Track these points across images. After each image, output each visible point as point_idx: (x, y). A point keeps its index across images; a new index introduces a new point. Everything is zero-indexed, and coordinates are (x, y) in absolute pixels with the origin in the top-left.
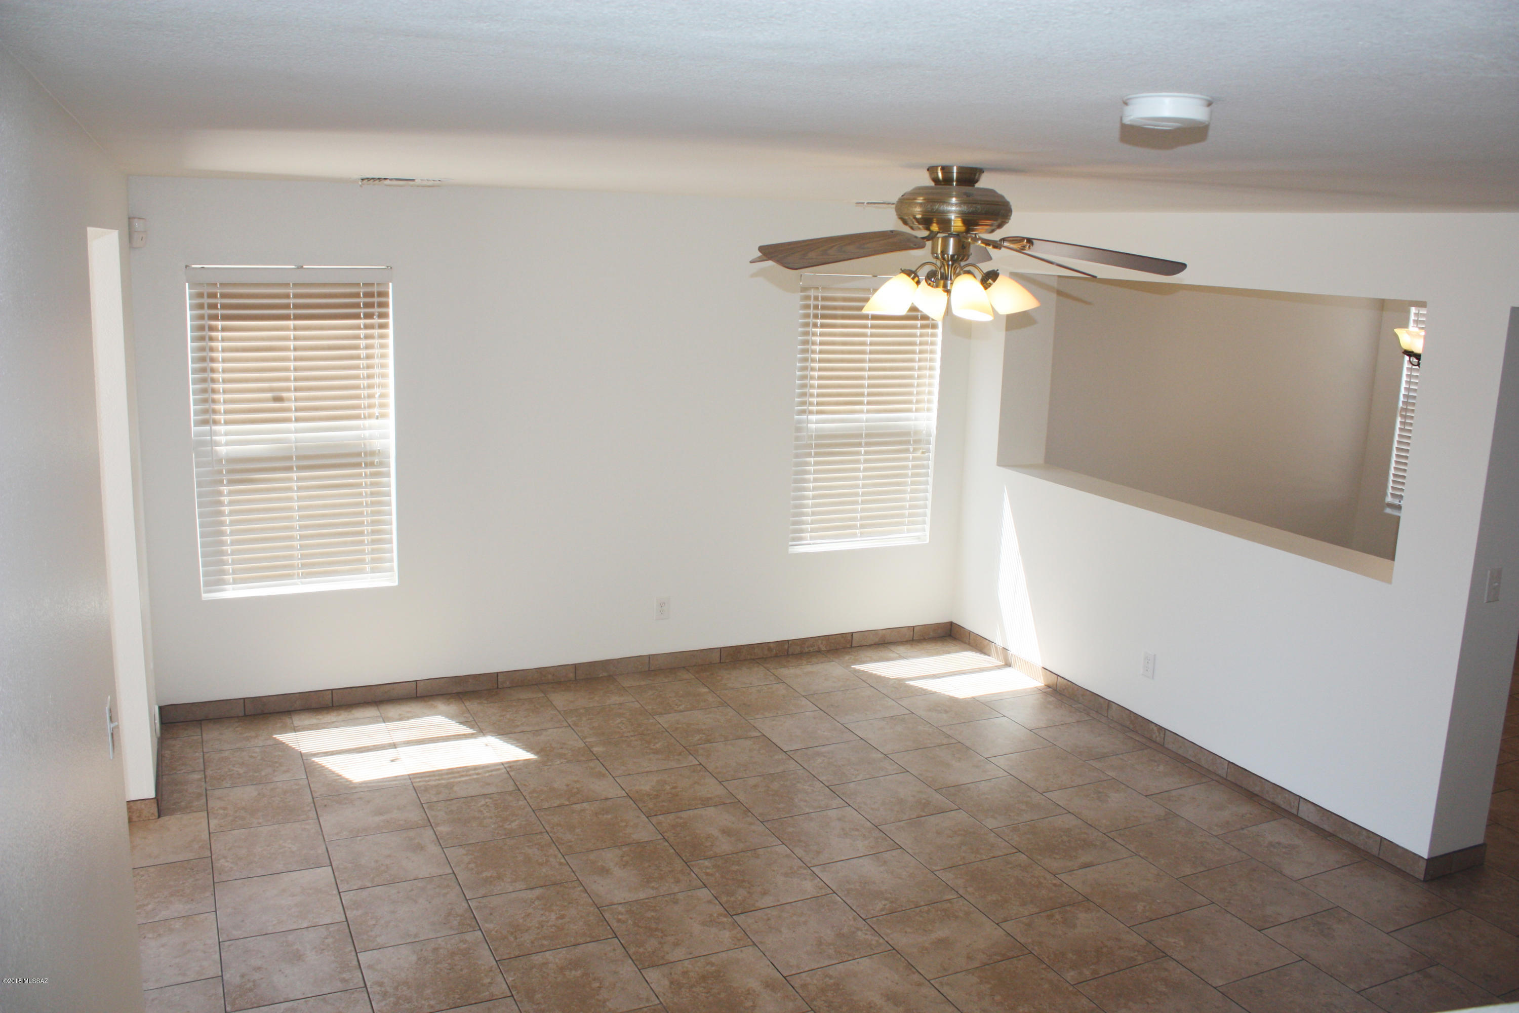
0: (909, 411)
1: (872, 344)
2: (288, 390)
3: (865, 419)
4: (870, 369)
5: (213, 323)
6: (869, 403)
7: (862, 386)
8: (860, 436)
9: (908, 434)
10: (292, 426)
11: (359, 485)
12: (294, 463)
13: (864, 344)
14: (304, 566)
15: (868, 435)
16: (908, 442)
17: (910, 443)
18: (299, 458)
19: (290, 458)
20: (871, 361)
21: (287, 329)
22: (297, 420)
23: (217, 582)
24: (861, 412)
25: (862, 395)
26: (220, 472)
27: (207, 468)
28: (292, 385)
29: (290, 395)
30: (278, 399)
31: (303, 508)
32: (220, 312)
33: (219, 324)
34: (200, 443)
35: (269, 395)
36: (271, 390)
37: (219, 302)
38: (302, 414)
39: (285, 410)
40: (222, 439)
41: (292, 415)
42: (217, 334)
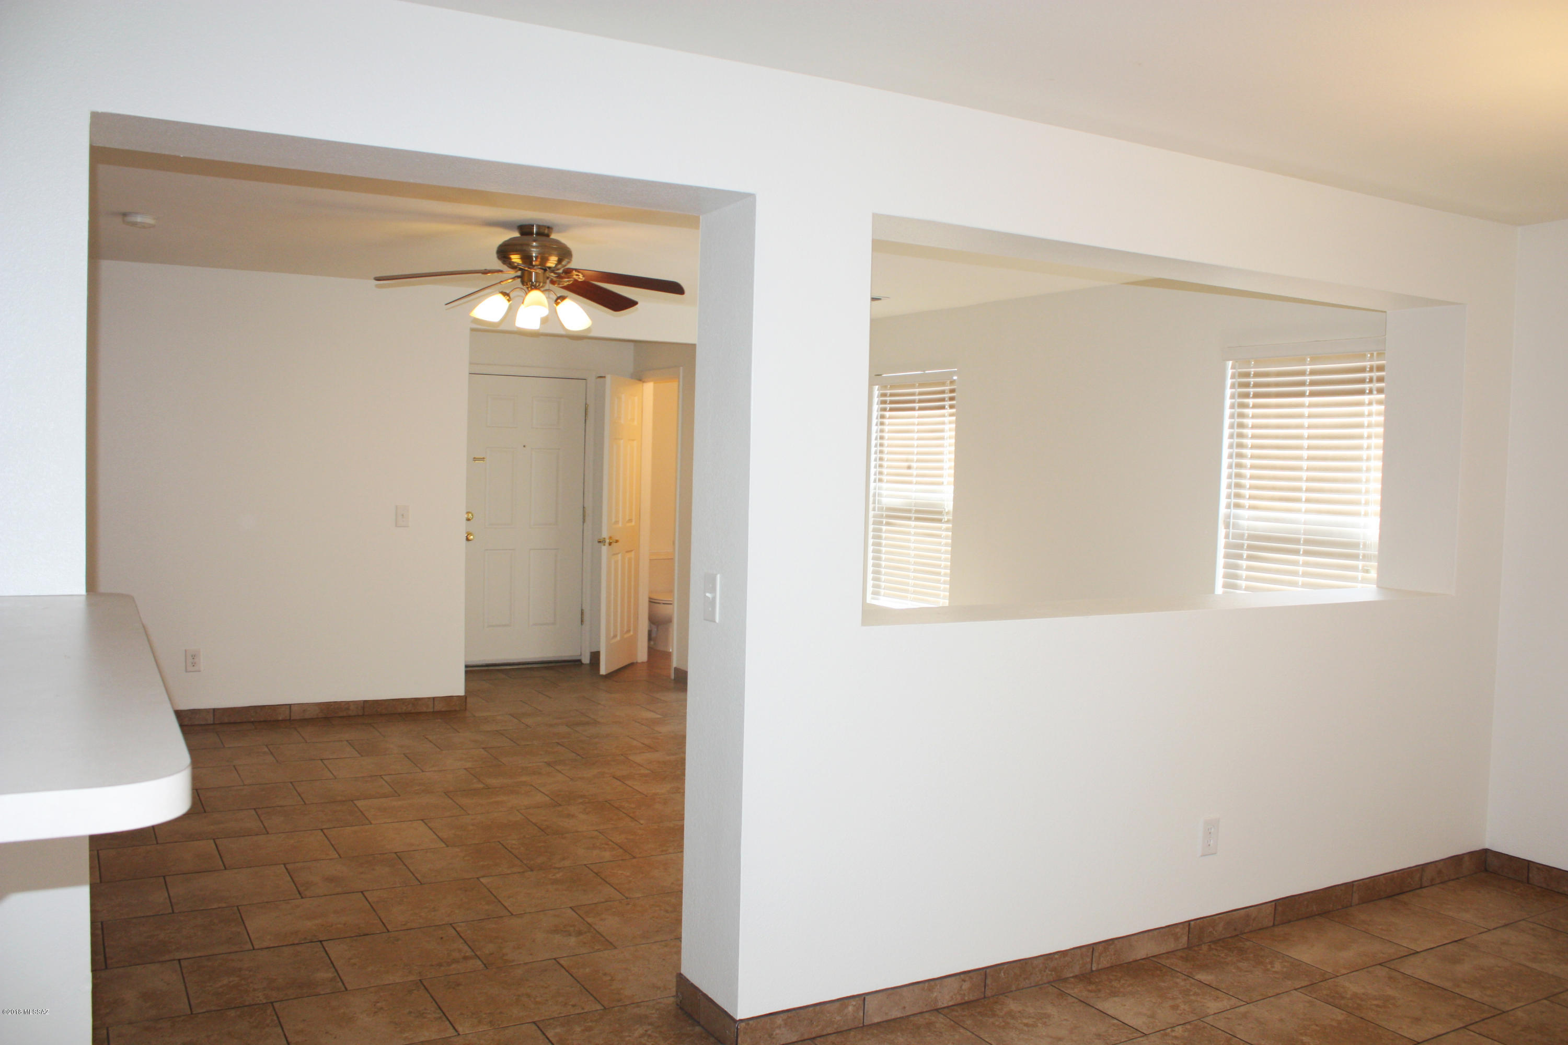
0: (1357, 514)
1: (1310, 427)
2: (913, 461)
3: (1303, 521)
4: (1310, 458)
6: (1308, 501)
7: (1299, 479)
8: (1297, 541)
9: (1356, 545)
10: (914, 487)
11: (938, 536)
12: (913, 515)
13: (1300, 427)
14: (914, 592)
15: (1307, 542)
16: (1355, 557)
17: (1359, 557)
18: (917, 511)
19: (909, 511)
20: (1310, 448)
21: (914, 417)
22: (917, 483)
23: (876, 594)
24: (1298, 511)
25: (1299, 489)
26: (882, 516)
27: (876, 512)
28: (915, 457)
29: (914, 465)
30: (909, 468)
31: (915, 549)
32: (888, 406)
33: (887, 414)
34: (874, 495)
35: (906, 464)
36: (907, 461)
37: (888, 399)
38: (919, 479)
39: (911, 475)
40: (884, 493)
41: (914, 479)
42: (886, 421)
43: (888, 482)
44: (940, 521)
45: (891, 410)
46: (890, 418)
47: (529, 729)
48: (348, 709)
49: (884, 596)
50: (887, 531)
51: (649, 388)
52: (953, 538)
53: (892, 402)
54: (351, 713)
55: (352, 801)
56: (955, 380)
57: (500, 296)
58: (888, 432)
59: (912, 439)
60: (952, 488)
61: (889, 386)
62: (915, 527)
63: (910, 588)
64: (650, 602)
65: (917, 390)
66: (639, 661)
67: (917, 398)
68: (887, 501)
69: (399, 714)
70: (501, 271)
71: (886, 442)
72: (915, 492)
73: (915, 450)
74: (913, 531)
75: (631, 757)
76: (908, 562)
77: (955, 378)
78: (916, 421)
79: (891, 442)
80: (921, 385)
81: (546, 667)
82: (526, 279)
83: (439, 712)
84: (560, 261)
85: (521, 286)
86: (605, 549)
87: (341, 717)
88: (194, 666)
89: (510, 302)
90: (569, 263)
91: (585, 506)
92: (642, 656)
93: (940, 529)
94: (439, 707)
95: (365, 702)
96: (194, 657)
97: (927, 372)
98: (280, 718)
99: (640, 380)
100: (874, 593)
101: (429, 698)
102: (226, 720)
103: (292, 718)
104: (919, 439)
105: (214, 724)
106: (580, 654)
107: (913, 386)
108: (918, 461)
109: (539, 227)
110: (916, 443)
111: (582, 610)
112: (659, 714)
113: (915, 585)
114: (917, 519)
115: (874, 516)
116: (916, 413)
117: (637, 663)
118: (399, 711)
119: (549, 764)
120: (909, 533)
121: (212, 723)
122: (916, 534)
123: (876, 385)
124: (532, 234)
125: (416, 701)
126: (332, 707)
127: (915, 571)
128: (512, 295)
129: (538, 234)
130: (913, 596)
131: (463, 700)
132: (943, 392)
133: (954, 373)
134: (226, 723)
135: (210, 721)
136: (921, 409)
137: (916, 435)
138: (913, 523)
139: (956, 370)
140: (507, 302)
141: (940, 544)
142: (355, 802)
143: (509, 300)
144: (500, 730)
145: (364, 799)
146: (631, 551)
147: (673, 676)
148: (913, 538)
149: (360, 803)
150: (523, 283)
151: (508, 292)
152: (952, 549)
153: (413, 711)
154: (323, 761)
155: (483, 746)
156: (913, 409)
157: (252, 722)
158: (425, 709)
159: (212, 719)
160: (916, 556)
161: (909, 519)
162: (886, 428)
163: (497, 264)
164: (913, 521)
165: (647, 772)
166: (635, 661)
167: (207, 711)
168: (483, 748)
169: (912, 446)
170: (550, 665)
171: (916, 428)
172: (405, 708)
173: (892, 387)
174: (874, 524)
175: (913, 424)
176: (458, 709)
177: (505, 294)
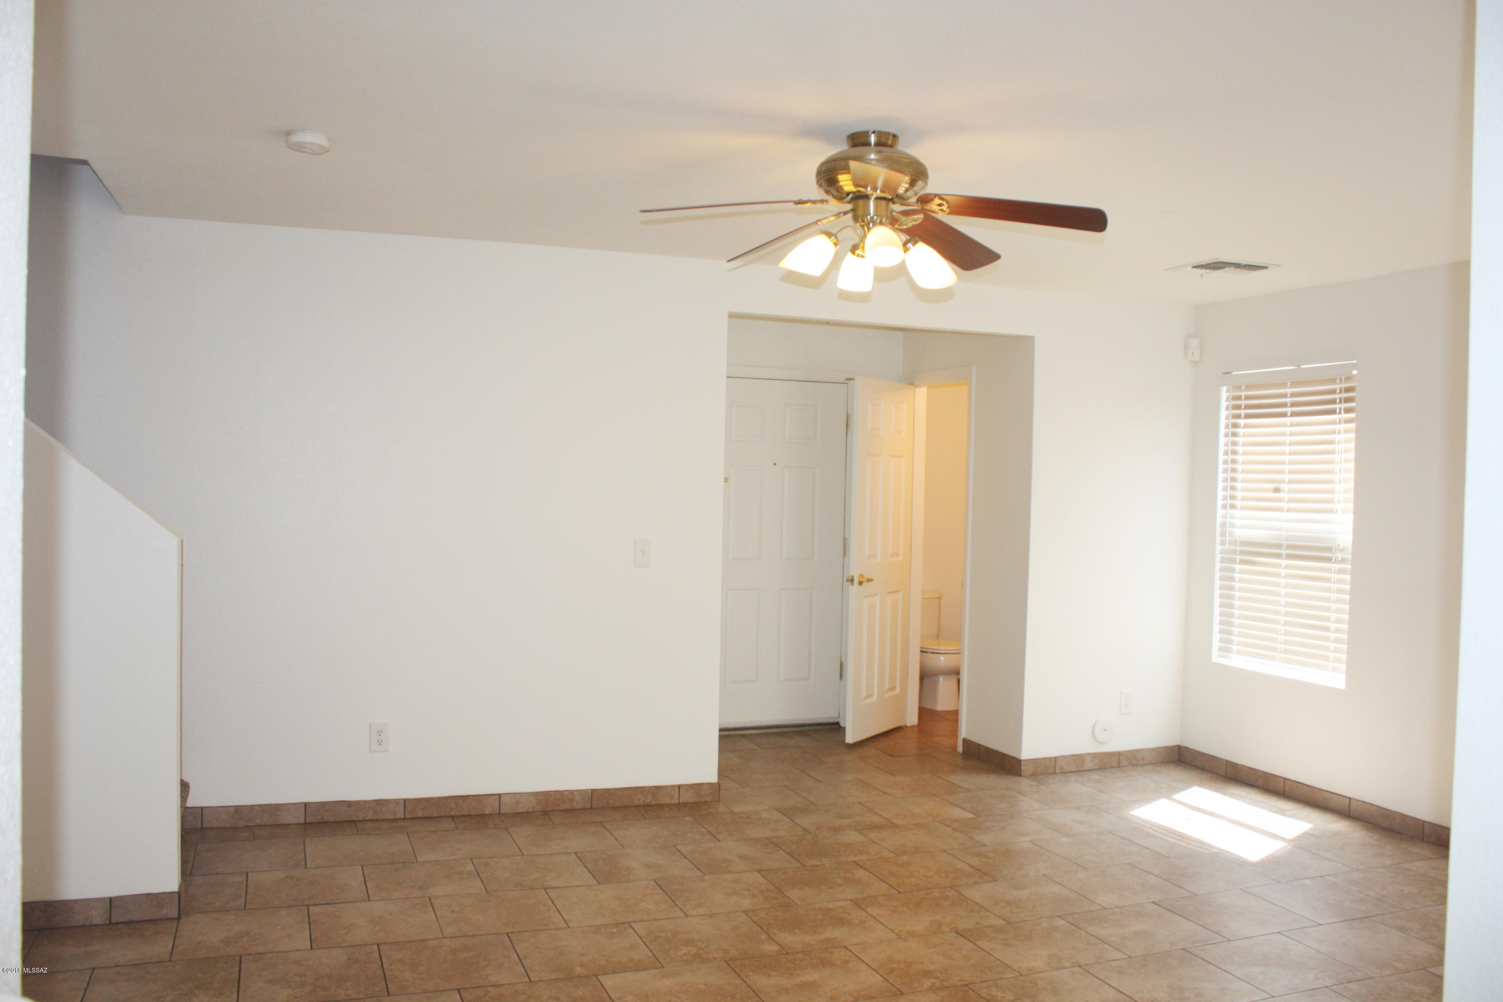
2: (1283, 482)
5: (1238, 421)
10: (1284, 515)
11: (1327, 580)
12: (1284, 552)
14: (1286, 651)
18: (1289, 547)
19: (1279, 546)
21: (1284, 425)
22: (1289, 510)
23: (1225, 650)
26: (1235, 552)
27: (1227, 547)
28: (1286, 477)
29: (1285, 487)
30: (1277, 490)
31: (1287, 595)
32: (1243, 412)
33: (1242, 422)
34: (1223, 525)
35: (1272, 486)
36: (1273, 481)
37: (1243, 403)
38: (1292, 505)
39: (1281, 500)
40: (1238, 522)
41: (1285, 506)
42: (1240, 431)
43: (1242, 508)
44: (1328, 560)
45: (1247, 416)
46: (1245, 426)
47: (809, 837)
48: (571, 800)
49: (1237, 653)
50: (1241, 572)
51: (922, 393)
52: (1353, 583)
53: (1247, 407)
54: (575, 805)
55: (596, 976)
56: (1354, 375)
57: (824, 238)
58: (1243, 445)
59: (1283, 453)
60: (1350, 517)
61: (1244, 387)
62: (1287, 567)
63: (1279, 646)
64: (921, 651)
65: (1289, 391)
66: (909, 724)
67: (1289, 400)
68: (1241, 533)
69: (636, 806)
70: (826, 201)
71: (1239, 458)
72: (1287, 521)
73: (1287, 468)
74: (1283, 572)
75: (966, 892)
76: (1277, 612)
77: (1355, 372)
78: (1288, 430)
79: (1246, 458)
80: (1294, 384)
81: (798, 732)
82: (860, 213)
83: (685, 805)
84: (912, 183)
85: (851, 223)
86: (854, 589)
87: (563, 811)
88: (380, 744)
89: (838, 247)
90: (924, 188)
91: (846, 537)
92: (912, 719)
93: (1329, 570)
94: (687, 797)
95: (594, 791)
96: (380, 733)
97: (1302, 367)
98: (487, 812)
99: (912, 384)
100: (1221, 649)
101: (673, 786)
102: (420, 814)
103: (502, 812)
104: (1291, 453)
105: (404, 819)
106: (838, 715)
107: (1283, 385)
108: (1291, 482)
109: (879, 134)
110: (1287, 458)
111: (841, 662)
112: (969, 812)
113: (1286, 642)
114: (1289, 557)
115: (1222, 552)
116: (1288, 420)
117: (906, 726)
118: (636, 802)
119: (856, 903)
120: (1278, 575)
121: (403, 817)
122: (1287, 576)
123: (1224, 385)
124: (868, 144)
125: (657, 790)
126: (552, 798)
127: (1287, 624)
128: (840, 236)
129: (878, 144)
130: (1283, 656)
131: (715, 788)
132: (1333, 392)
133: (1354, 366)
134: (420, 818)
135: (400, 815)
136: (1294, 414)
137: (1287, 449)
138: (1284, 562)
139: (1355, 362)
140: (833, 246)
141: (1329, 590)
142: (601, 978)
143: (836, 244)
144: (771, 837)
145: (614, 972)
146: (898, 591)
147: (960, 749)
148: (1283, 581)
149: (608, 981)
150: (856, 219)
151: (834, 232)
152: (1350, 598)
153: (653, 803)
154: (547, 890)
155: (757, 867)
156: (1284, 415)
157: (452, 817)
158: (668, 801)
159: (402, 813)
160: (1287, 604)
161: (1279, 556)
162: (1240, 440)
163: (817, 193)
164: (1284, 559)
165: (1001, 922)
166: (903, 725)
167: (397, 801)
168: (758, 871)
169: (1283, 463)
170: (803, 728)
171: (1287, 439)
172: (643, 799)
173: (1248, 387)
174: (1222, 561)
175: (1284, 434)
176: (708, 799)
177: (829, 234)
